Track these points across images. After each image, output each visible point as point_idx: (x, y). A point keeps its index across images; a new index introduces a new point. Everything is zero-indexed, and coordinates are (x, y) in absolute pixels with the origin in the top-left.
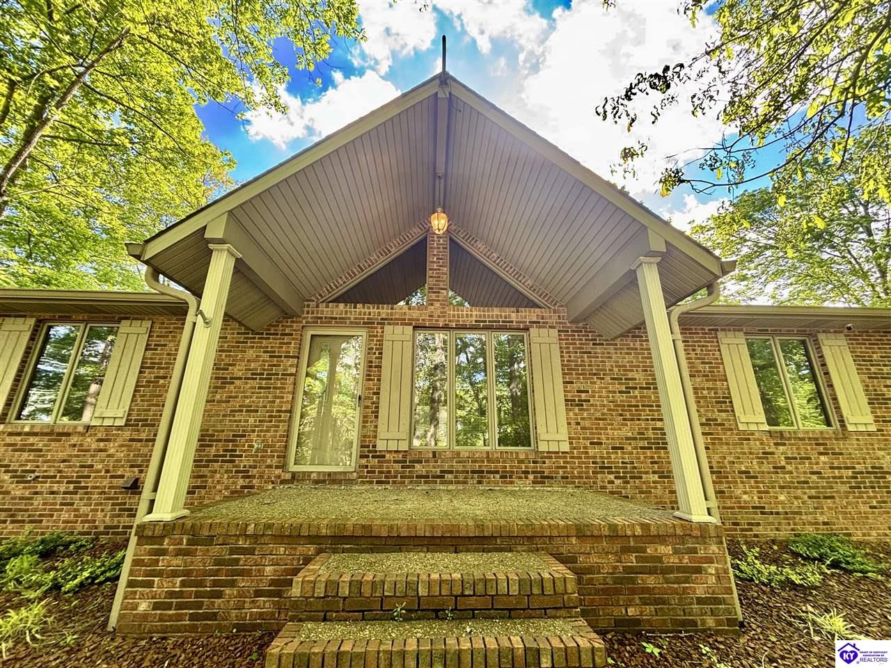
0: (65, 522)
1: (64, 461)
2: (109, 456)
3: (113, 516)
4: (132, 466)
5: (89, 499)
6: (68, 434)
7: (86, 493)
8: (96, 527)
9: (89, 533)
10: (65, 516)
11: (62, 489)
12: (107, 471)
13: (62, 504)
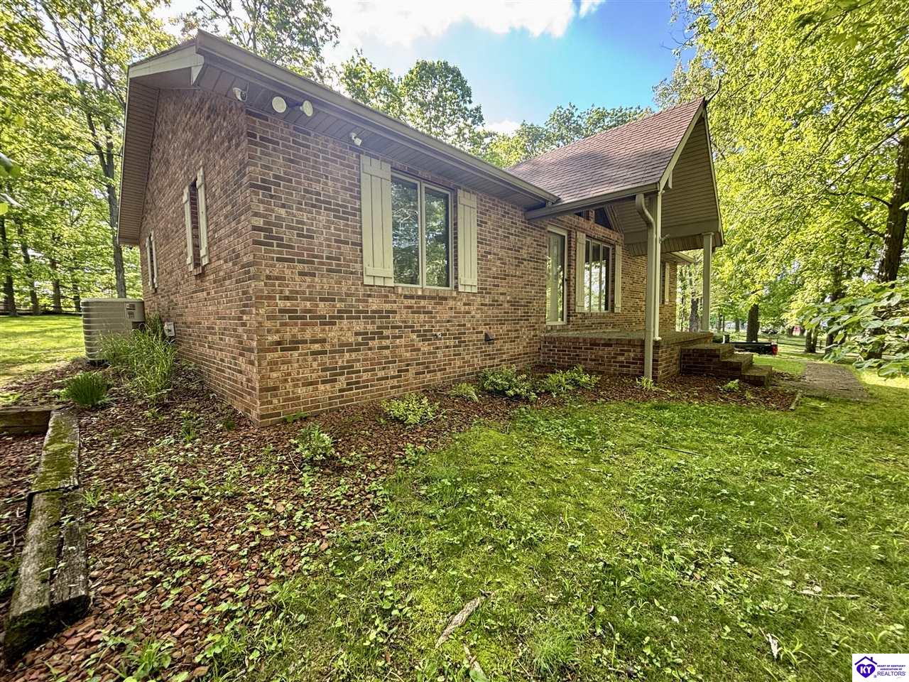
0: (459, 368)
1: (448, 321)
2: (472, 317)
3: (482, 360)
4: (485, 325)
5: (468, 349)
6: (446, 299)
7: (466, 346)
8: (476, 369)
9: (473, 373)
10: (458, 363)
11: (452, 344)
12: (474, 329)
13: (454, 355)
